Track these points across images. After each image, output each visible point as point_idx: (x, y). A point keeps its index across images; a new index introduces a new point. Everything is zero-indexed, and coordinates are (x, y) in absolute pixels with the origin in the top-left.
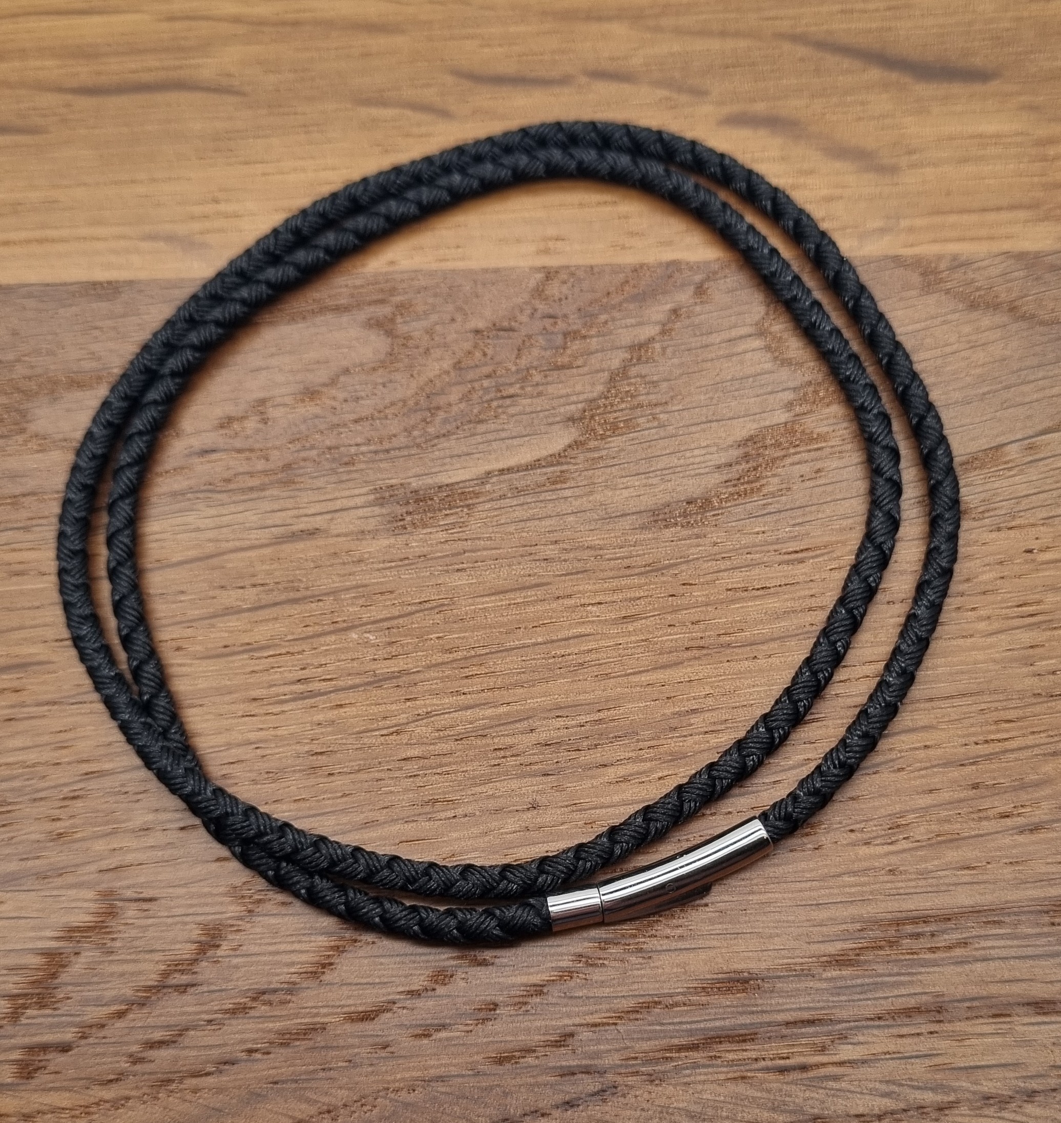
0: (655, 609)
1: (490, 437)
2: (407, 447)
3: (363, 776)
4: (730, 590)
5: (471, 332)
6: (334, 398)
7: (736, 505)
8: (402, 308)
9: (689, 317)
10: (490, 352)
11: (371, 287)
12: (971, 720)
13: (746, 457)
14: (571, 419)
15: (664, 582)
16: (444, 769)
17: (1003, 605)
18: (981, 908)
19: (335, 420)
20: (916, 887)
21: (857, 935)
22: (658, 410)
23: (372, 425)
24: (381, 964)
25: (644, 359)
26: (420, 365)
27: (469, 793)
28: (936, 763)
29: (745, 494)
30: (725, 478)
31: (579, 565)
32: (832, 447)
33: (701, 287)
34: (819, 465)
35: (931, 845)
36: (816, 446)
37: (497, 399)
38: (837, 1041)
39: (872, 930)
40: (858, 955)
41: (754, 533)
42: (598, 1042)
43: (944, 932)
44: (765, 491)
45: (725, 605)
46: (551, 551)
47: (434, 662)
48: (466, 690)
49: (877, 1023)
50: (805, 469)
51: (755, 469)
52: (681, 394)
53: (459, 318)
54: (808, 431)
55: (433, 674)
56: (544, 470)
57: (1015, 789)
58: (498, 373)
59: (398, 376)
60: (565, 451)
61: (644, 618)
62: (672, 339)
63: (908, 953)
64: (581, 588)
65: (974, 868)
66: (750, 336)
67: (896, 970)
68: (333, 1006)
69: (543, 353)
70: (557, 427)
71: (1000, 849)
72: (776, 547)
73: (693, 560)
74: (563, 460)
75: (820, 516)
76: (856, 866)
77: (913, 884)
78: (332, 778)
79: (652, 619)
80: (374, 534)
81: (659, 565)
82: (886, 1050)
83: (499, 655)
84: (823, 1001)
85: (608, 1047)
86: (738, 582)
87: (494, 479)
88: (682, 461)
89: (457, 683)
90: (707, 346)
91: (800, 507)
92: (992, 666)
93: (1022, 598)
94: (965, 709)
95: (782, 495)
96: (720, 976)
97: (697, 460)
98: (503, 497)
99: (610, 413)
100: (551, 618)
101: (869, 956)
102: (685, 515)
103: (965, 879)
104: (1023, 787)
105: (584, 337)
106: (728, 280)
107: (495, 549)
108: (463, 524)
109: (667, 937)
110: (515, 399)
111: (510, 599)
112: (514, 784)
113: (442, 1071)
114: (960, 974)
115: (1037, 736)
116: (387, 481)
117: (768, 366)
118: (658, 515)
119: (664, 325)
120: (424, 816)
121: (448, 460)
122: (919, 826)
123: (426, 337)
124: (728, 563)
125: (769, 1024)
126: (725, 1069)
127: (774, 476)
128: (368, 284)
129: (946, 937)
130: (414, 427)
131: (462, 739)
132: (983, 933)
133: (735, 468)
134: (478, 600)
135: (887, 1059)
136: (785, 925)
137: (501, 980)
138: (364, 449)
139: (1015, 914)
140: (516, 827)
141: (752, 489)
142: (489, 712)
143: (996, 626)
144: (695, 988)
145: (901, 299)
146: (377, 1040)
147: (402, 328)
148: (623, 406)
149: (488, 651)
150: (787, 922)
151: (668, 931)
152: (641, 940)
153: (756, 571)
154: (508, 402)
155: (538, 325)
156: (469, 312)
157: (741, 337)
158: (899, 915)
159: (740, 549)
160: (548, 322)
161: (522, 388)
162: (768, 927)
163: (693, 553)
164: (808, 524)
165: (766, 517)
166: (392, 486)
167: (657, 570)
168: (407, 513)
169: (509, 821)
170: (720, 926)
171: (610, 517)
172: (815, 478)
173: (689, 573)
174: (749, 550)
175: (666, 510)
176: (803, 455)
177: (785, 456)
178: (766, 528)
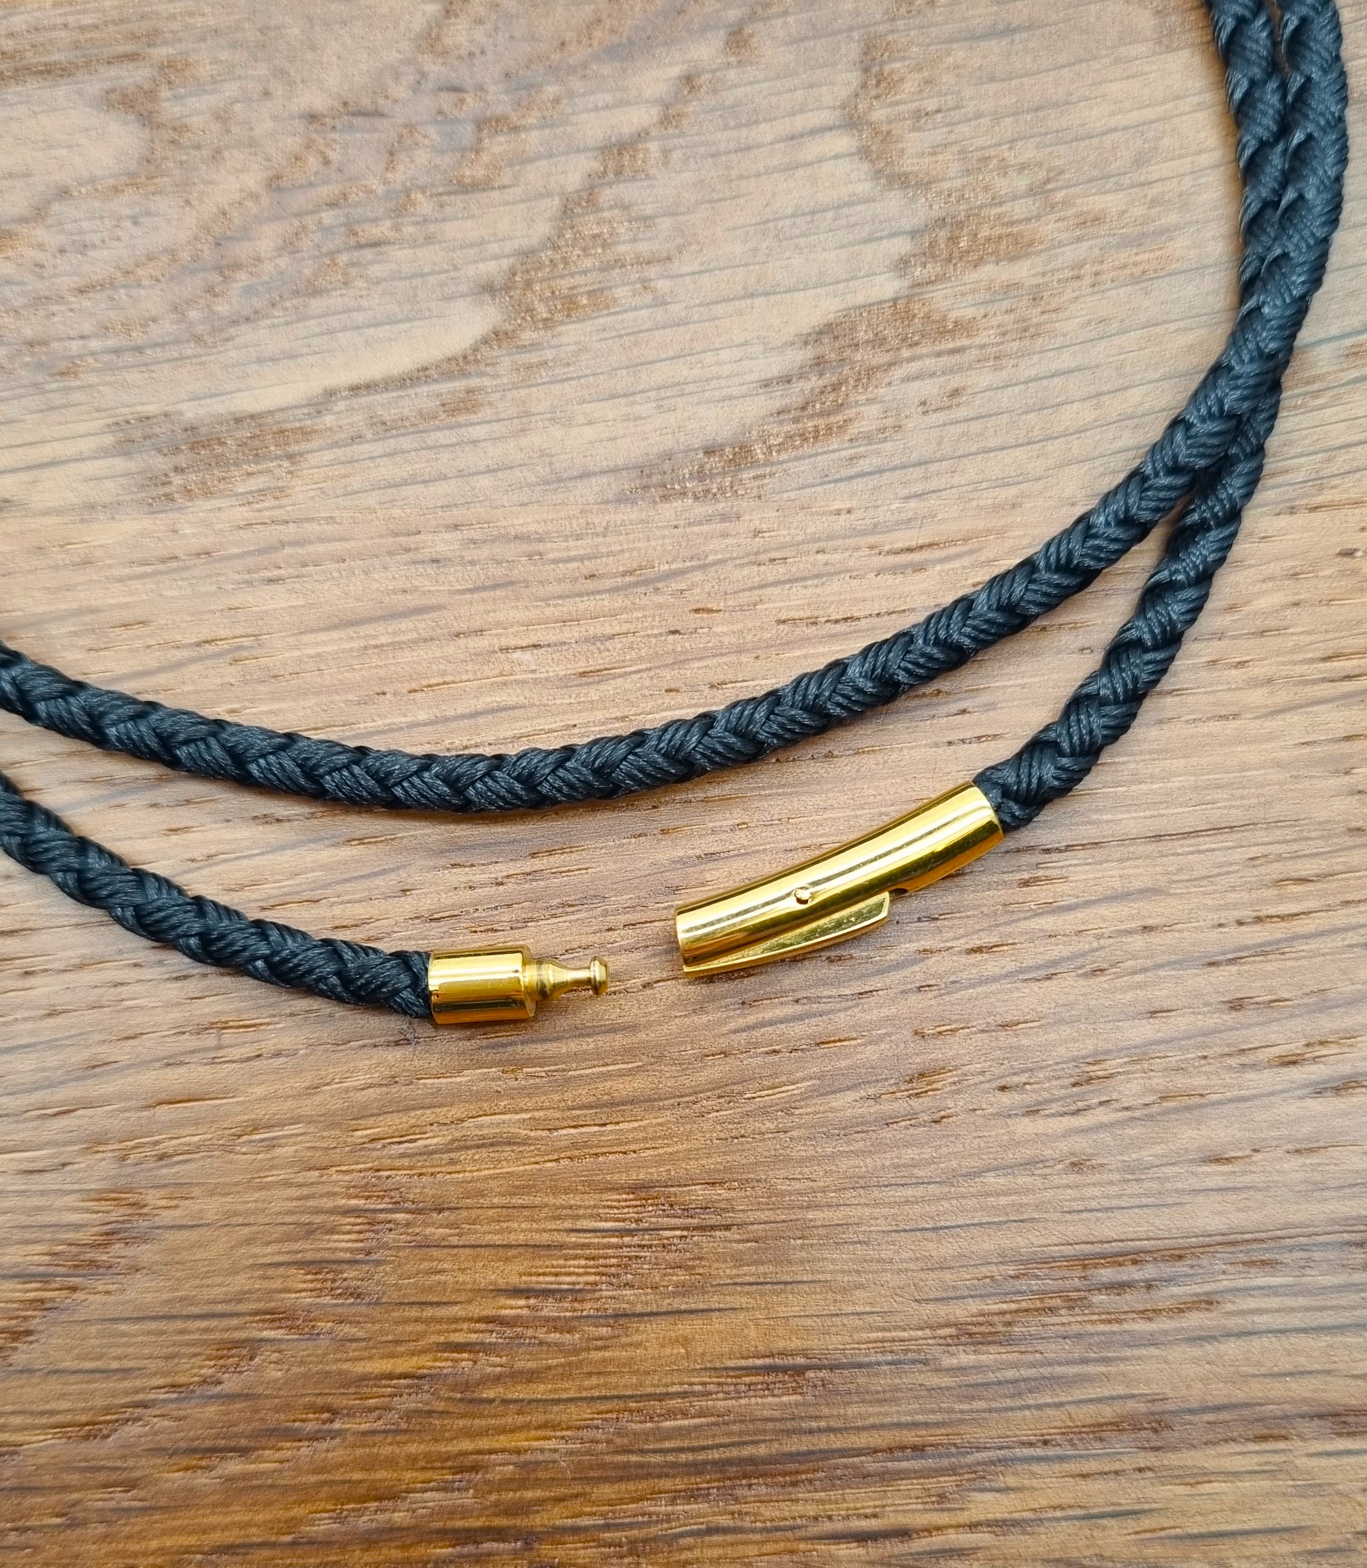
0: (641, 659)
1: (334, 321)
2: (177, 342)
3: (87, 977)
4: (784, 622)
5: (302, 116)
6: (41, 246)
7: (797, 459)
8: (172, 70)
9: (715, 91)
10: (333, 156)
11: (112, 28)
12: (1232, 879)
13: (819, 364)
14: (488, 289)
15: (660, 606)
17: (1296, 658)
18: (1239, 1237)
19: (41, 287)
20: (1120, 1196)
21: (1009, 1286)
22: (652, 272)
23: (111, 298)
24: (123, 1334)
25: (627, 172)
26: (206, 182)
28: (1162, 959)
29: (816, 438)
30: (777, 404)
31: (498, 572)
32: (983, 347)
33: (739, 32)
34: (956, 381)
35: (1150, 1117)
36: (951, 346)
37: (349, 249)
38: (967, 1485)
39: (1037, 1277)
40: (1009, 1324)
41: (831, 513)
42: (523, 1484)
43: (1169, 1281)
44: (853, 430)
45: (773, 651)
46: (445, 544)
49: (1039, 1452)
50: (929, 388)
51: (836, 387)
52: (698, 243)
53: (278, 89)
54: (936, 317)
56: (435, 387)
57: (1310, 1010)
58: (353, 198)
59: (161, 204)
60: (475, 350)
61: (620, 676)
62: (681, 135)
63: (1102, 1321)
64: (500, 616)
65: (1228, 1160)
66: (831, 129)
67: (1078, 1352)
68: (32, 1413)
69: (438, 161)
70: (460, 304)
71: (1276, 1124)
72: (872, 540)
73: (714, 564)
74: (471, 368)
75: (957, 479)
76: (1010, 1156)
77: (1112, 1190)
78: (30, 981)
79: (636, 677)
80: (113, 508)
81: (649, 573)
82: (1055, 1502)
84: (940, 1410)
85: (538, 1493)
86: (798, 608)
87: (341, 406)
88: (697, 372)
90: (748, 148)
91: (920, 464)
92: (1274, 775)
93: (1331, 644)
94: (1221, 857)
95: (885, 440)
96: (750, 1362)
97: (726, 370)
98: (356, 438)
99: (562, 277)
100: (444, 673)
101: (1031, 1326)
102: (701, 475)
103: (1211, 1183)
104: (1324, 1007)
105: (516, 129)
106: (791, 19)
107: (341, 539)
108: (280, 492)
109: (655, 1287)
110: (384, 248)
111: (367, 637)
113: (231, 1537)
114: (1196, 1361)
115: (1352, 910)
116: (139, 408)
117: (864, 188)
118: (649, 476)
119: (667, 106)
120: (201, 1055)
121: (255, 367)
122: (1128, 1081)
123: (216, 127)
124: (781, 571)
125: (843, 1453)
126: (757, 1537)
127: (870, 401)
128: (106, 24)
129: (1175, 1290)
130: (190, 302)
131: (272, 908)
132: (1241, 1283)
133: (797, 386)
134: (306, 638)
135: (1057, 1519)
136: (875, 1266)
137: (346, 1366)
138: (95, 344)
139: (1302, 1248)
140: (375, 1077)
141: (829, 428)
142: (326, 856)
143: (1282, 697)
144: (704, 1384)
145: (1117, 61)
146: (114, 1476)
147: (170, 109)
148: (588, 263)
150: (880, 1261)
151: (657, 1277)
152: (604, 1293)
153: (834, 586)
154: (369, 254)
155: (426, 104)
156: (298, 79)
157: (814, 132)
158: (1087, 1248)
159: (804, 542)
160: (446, 100)
161: (397, 228)
162: (843, 1272)
163: (716, 548)
164: (934, 496)
165: (855, 482)
166: (148, 418)
167: (646, 582)
168: (176, 469)
169: (361, 1066)
170: (753, 1269)
171: (560, 480)
172: (950, 407)
173: (707, 588)
174: (822, 544)
175: (667, 466)
176: (927, 361)
177: (895, 364)
178: (855, 503)
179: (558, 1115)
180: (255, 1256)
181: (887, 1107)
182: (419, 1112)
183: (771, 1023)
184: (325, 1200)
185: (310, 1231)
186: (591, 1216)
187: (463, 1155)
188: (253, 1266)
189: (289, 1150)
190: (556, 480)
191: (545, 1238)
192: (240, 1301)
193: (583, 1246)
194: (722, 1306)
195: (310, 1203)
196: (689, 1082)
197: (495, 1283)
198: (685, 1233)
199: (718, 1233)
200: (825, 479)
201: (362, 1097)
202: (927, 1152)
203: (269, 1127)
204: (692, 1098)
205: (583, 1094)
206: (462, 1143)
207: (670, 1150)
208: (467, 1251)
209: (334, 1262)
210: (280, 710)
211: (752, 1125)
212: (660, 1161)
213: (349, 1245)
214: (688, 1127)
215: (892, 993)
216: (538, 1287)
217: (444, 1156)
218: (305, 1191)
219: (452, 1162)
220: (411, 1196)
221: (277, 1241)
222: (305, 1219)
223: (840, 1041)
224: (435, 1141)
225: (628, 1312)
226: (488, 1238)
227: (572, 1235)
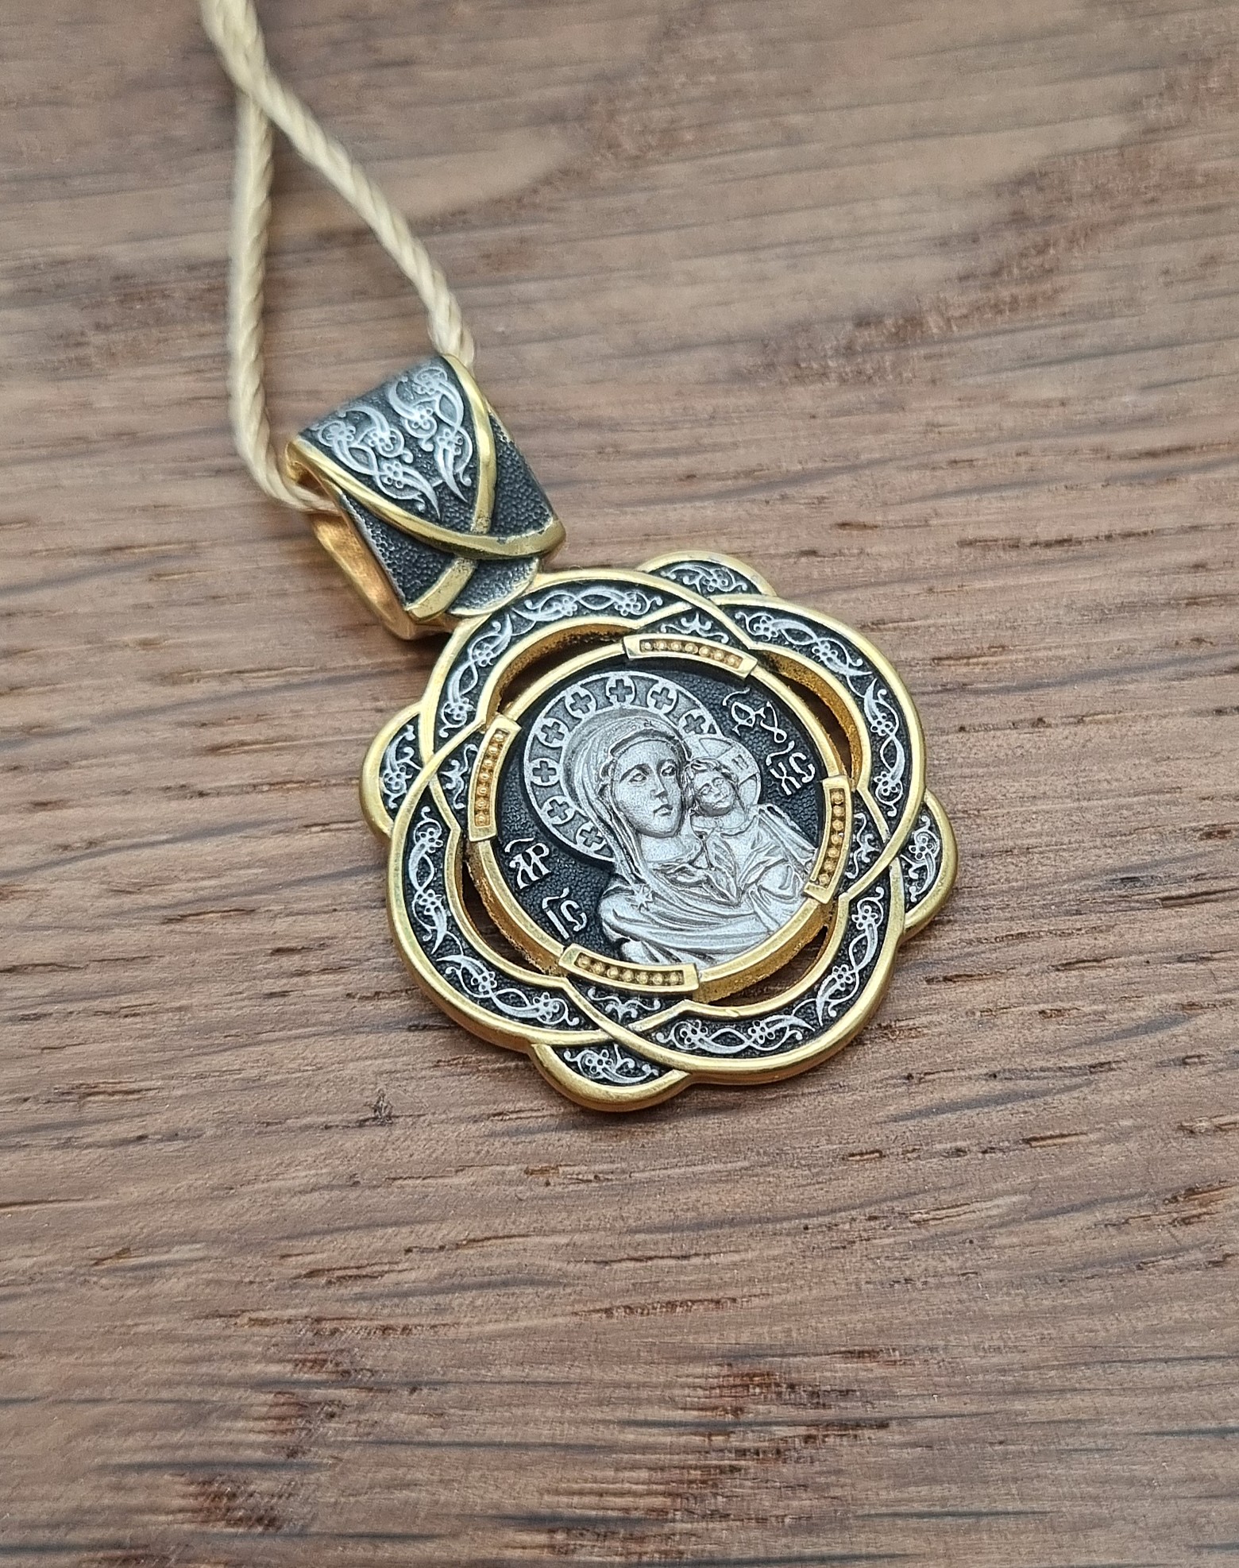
2: (116, 171)
7: (988, 335)
13: (1019, 219)
14: (556, 118)
15: (786, 518)
16: (126, 1001)
22: (784, 105)
27: (191, 1068)
29: (1013, 310)
30: (957, 264)
36: (1200, 203)
37: (365, 68)
41: (1038, 404)
44: (1067, 300)
45: (955, 581)
47: (125, 705)
48: (207, 785)
50: (1173, 255)
55: (118, 737)
60: (533, 191)
70: (515, 136)
72: (1097, 439)
74: (526, 213)
75: (1216, 366)
83: (314, 692)
86: (993, 525)
87: (340, 253)
88: (845, 225)
89: (186, 764)
91: (1163, 345)
95: (1112, 316)
97: (886, 223)
99: (660, 107)
102: (848, 351)
109: (762, 1521)
110: (413, 69)
112: (325, 1050)
116: (53, 250)
118: (776, 352)
120: (51, 1134)
124: (966, 477)
127: (1091, 268)
131: (182, 918)
133: (986, 246)
136: (1123, 1491)
140: (324, 1174)
141: (1033, 299)
142: (271, 846)
149: (279, 681)
150: (1131, 1482)
151: (765, 1502)
152: (679, 1526)
153: (1042, 499)
154: (391, 74)
162: (1073, 1497)
163: (870, 446)
164: (1184, 386)
165: (1069, 367)
166: (63, 263)
167: (770, 485)
168: (99, 327)
169: (301, 1156)
170: (924, 1490)
171: (649, 353)
172: (1203, 278)
173: (859, 494)
174: (1025, 444)
175: (801, 342)
176: (1168, 221)
177: (1123, 223)
178: (1071, 392)
179: (611, 1240)
180: (110, 1452)
181: (1138, 1239)
182: (390, 1230)
183: (953, 1107)
184: (226, 1364)
185: (198, 1415)
186: (662, 1401)
187: (457, 1300)
188: (102, 1469)
189: (174, 1285)
190: (642, 351)
191: (585, 1434)
192: (73, 1525)
193: (645, 1449)
194: (872, 1550)
195: (204, 1369)
196: (822, 1196)
197: (497, 1506)
198: (813, 1432)
199: (867, 1433)
200: (1029, 361)
201: (299, 1204)
202: (1203, 1311)
203: (149, 1246)
204: (827, 1219)
205: (654, 1209)
206: (456, 1281)
207: (789, 1298)
208: (456, 1453)
209: (239, 1465)
210: (218, 644)
211: (921, 1263)
212: (773, 1315)
213: (262, 1438)
214: (820, 1264)
215: (1141, 1066)
216: (567, 1512)
217: (427, 1300)
218: (197, 1350)
219: (439, 1310)
220: (369, 1364)
221: (146, 1428)
222: (195, 1393)
223: (1062, 1136)
224: (413, 1275)
225: (718, 1556)
226: (493, 1433)
227: (628, 1430)
